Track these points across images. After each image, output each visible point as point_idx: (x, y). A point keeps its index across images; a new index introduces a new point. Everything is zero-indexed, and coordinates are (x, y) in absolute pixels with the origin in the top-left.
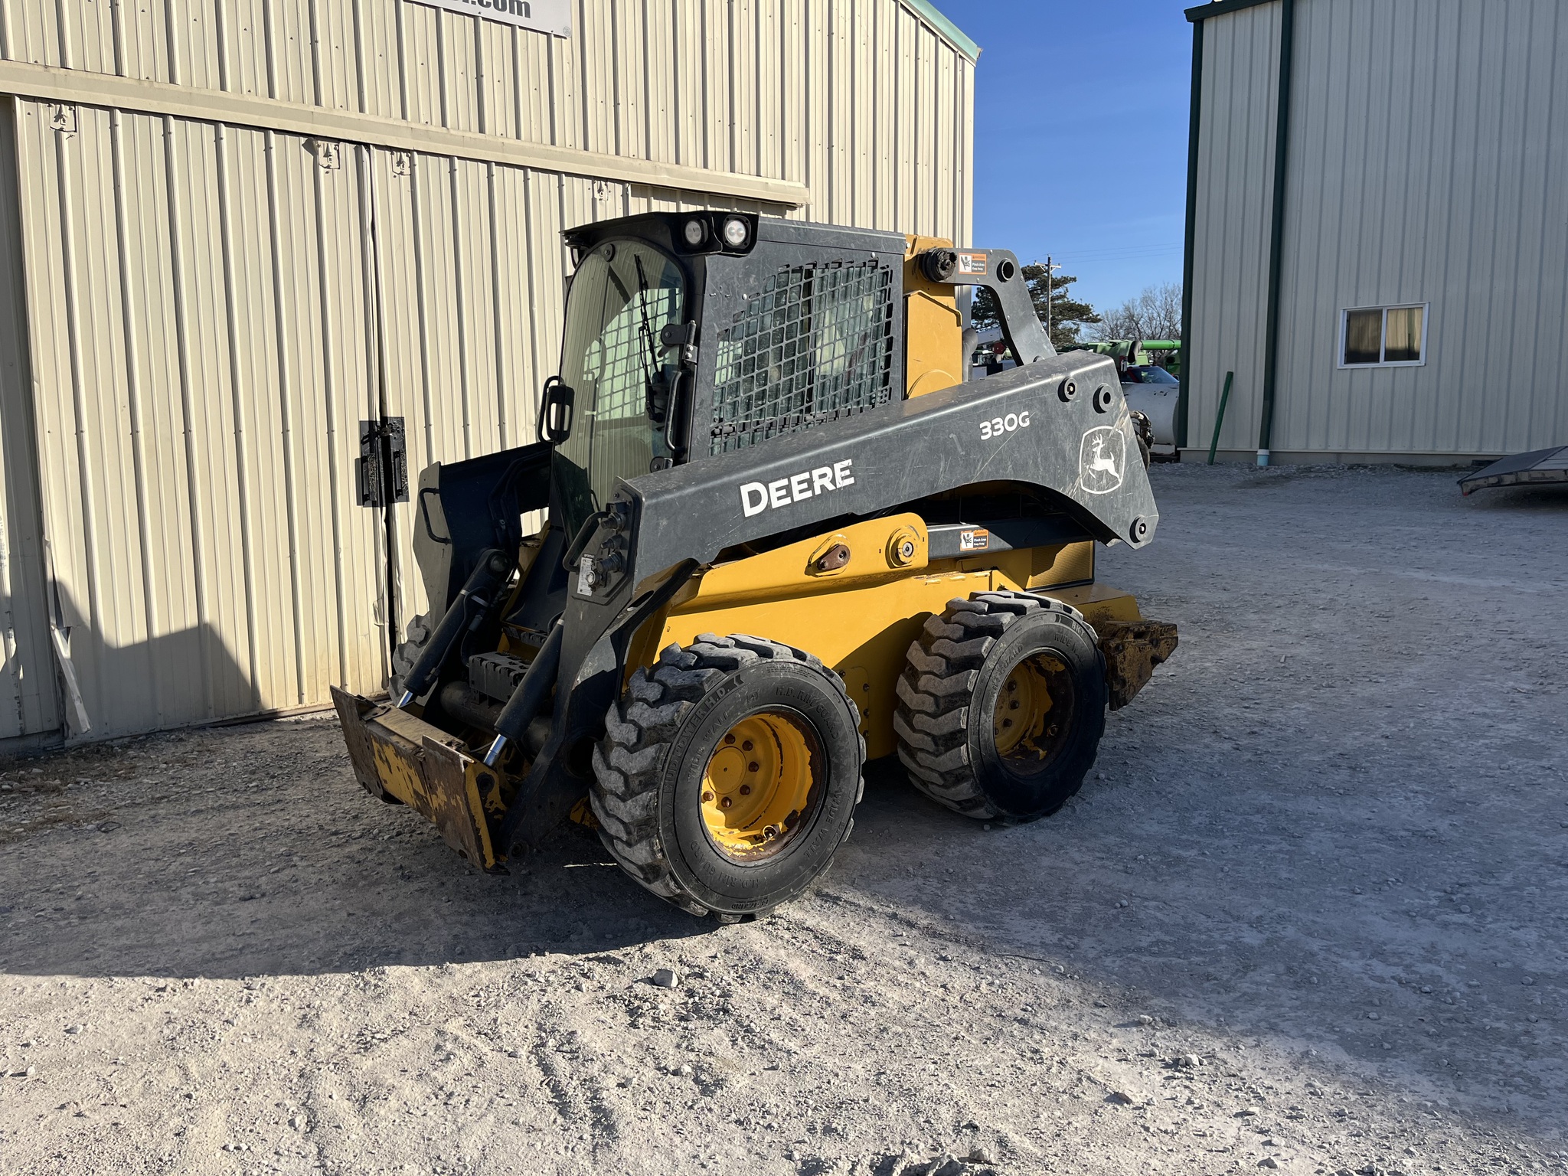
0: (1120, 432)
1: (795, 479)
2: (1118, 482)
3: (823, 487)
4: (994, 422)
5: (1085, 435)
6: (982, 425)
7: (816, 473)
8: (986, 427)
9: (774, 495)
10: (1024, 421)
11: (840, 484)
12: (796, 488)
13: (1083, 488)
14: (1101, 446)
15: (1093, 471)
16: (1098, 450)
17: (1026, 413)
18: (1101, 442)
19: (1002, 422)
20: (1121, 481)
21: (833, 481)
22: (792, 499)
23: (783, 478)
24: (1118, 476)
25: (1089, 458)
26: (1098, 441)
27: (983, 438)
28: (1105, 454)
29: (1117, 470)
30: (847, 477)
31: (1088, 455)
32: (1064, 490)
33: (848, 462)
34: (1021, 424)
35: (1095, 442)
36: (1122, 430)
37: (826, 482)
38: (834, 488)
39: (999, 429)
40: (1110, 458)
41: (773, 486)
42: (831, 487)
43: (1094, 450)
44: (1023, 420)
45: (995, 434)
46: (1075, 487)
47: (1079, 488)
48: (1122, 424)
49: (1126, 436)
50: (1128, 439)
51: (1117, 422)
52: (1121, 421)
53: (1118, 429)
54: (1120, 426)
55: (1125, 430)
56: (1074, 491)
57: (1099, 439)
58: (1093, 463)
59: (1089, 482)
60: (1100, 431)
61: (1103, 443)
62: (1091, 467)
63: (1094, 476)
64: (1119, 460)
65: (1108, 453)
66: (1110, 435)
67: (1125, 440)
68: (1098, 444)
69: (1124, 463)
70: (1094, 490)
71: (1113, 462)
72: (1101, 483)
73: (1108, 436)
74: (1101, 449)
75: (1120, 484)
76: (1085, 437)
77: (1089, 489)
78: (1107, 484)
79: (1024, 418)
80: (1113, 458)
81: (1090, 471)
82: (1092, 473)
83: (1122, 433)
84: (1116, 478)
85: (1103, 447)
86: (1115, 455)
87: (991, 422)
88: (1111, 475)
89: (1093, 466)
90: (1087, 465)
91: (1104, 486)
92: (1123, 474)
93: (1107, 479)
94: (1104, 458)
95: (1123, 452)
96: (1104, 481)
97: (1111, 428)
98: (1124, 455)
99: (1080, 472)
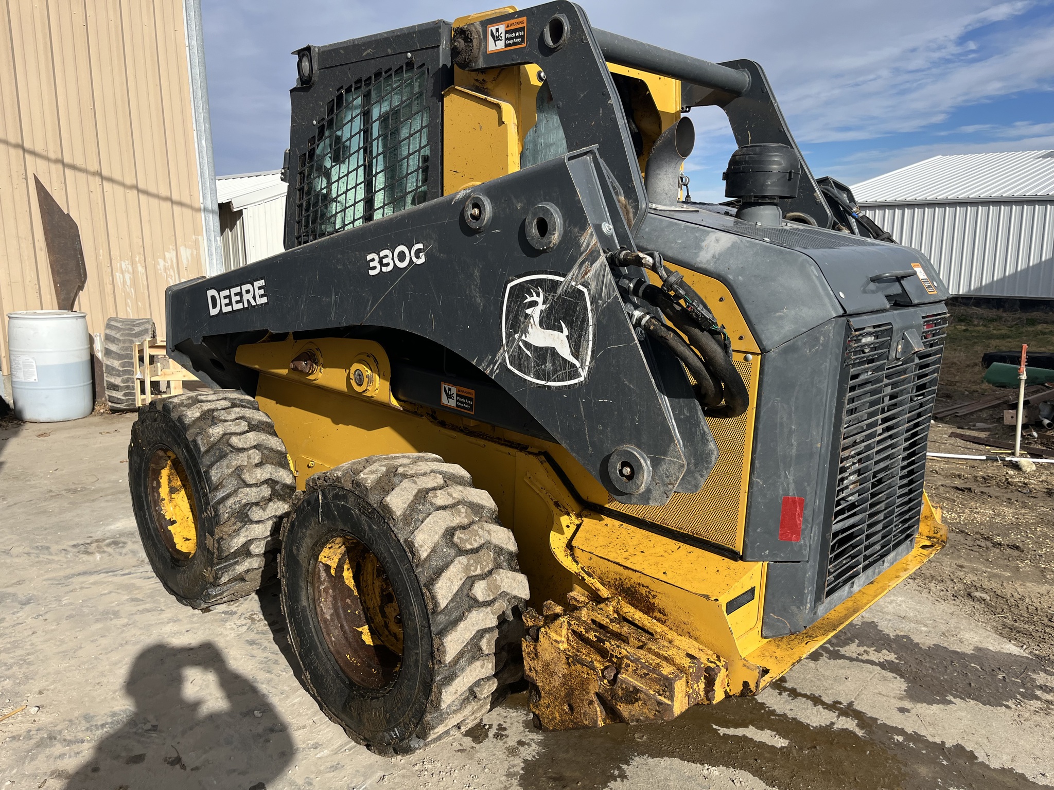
0: (581, 287)
1: (233, 291)
2: (576, 375)
3: (248, 301)
4: (382, 254)
5: (509, 286)
6: (369, 257)
7: (244, 288)
8: (373, 260)
9: (223, 301)
10: (418, 257)
11: (259, 301)
12: (233, 299)
13: (509, 366)
14: (541, 307)
15: (527, 344)
16: (535, 313)
17: (420, 246)
18: (540, 300)
19: (390, 255)
20: (584, 374)
21: (254, 298)
22: (232, 308)
23: (227, 288)
24: (578, 364)
25: (518, 323)
26: (535, 298)
27: (372, 273)
28: (549, 322)
29: (576, 353)
31: (516, 318)
32: (480, 362)
33: (263, 282)
34: (414, 259)
35: (529, 299)
36: (585, 284)
37: (250, 298)
38: (255, 304)
39: (387, 265)
40: (560, 329)
41: (222, 294)
42: (253, 303)
43: (528, 311)
44: (417, 254)
45: (384, 269)
46: (496, 362)
47: (503, 365)
48: (586, 274)
49: (594, 297)
50: (600, 302)
51: (575, 269)
52: (583, 268)
53: (577, 282)
54: (580, 276)
55: (593, 285)
56: (495, 368)
57: (538, 295)
58: (525, 331)
59: (519, 359)
60: (539, 283)
61: (544, 303)
62: (523, 338)
63: (528, 353)
64: (580, 336)
65: (555, 320)
66: (559, 291)
67: (592, 303)
68: (534, 304)
69: (591, 343)
70: (529, 375)
71: (567, 337)
72: (543, 367)
73: (555, 292)
74: (542, 311)
75: (582, 379)
76: (511, 288)
77: (520, 371)
78: (555, 372)
79: (418, 252)
80: (566, 332)
81: (521, 344)
82: (525, 347)
83: (585, 290)
84: (574, 366)
85: (545, 309)
86: (570, 326)
87: (378, 255)
88: (563, 358)
89: (526, 336)
90: (516, 332)
91: (549, 373)
92: (588, 363)
93: (553, 362)
94: (547, 329)
95: (587, 325)
96: (549, 366)
97: (562, 279)
98: (591, 329)
99: (504, 341)
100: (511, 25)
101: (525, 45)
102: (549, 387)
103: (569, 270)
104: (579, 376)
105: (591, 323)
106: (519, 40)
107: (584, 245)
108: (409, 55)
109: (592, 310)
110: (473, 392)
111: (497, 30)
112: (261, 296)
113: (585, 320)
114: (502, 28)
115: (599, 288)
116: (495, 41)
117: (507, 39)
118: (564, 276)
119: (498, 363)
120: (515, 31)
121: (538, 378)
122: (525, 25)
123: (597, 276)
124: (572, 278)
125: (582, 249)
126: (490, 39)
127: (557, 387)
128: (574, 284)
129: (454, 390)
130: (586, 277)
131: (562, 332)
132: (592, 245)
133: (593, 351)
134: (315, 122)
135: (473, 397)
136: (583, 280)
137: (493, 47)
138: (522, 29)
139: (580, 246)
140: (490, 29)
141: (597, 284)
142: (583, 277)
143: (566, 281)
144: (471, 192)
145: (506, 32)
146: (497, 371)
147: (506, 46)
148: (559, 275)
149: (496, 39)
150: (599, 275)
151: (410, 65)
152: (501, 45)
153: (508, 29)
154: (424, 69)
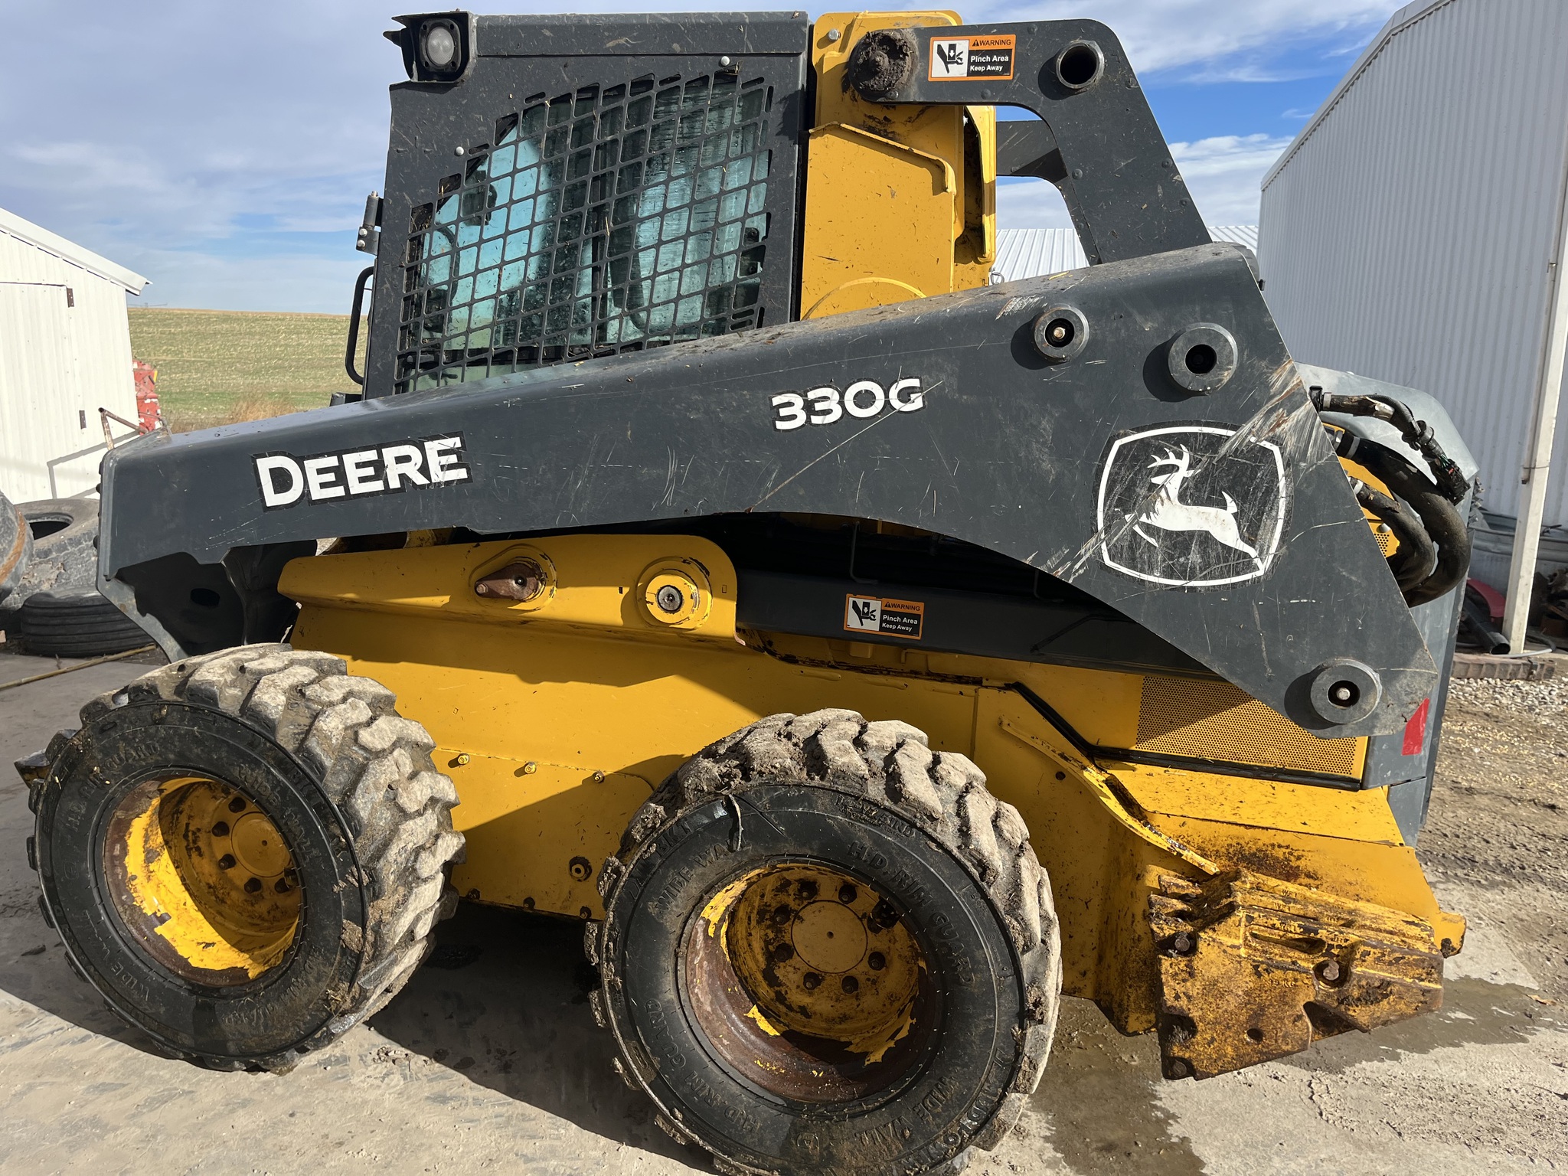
0: (1268, 445)
1: (350, 460)
2: (1251, 567)
3: (403, 477)
4: (813, 395)
5: (1117, 444)
6: (777, 400)
7: (390, 454)
8: (788, 404)
9: (315, 480)
10: (904, 399)
11: (438, 476)
12: (353, 474)
13: (1108, 562)
14: (1184, 472)
15: (1149, 529)
16: (1173, 483)
17: (915, 382)
18: (1184, 463)
19: (836, 396)
20: (1263, 567)
21: (424, 470)
22: (347, 489)
23: (330, 455)
24: (1252, 551)
25: (1134, 497)
26: (1172, 460)
27: (784, 426)
28: (1194, 494)
29: (1250, 535)
30: (451, 467)
31: (1130, 489)
33: (455, 442)
34: (896, 404)
35: (1160, 462)
36: (1276, 440)
37: (412, 470)
38: (425, 481)
39: (828, 412)
40: (1223, 505)
41: (312, 465)
42: (420, 480)
43: (1157, 480)
44: (905, 395)
45: (816, 420)
46: (1080, 557)
47: (1096, 562)
48: (1279, 425)
49: (1292, 457)
50: (1303, 464)
51: (1257, 420)
52: (1273, 418)
53: (1259, 437)
54: (1266, 429)
55: (1291, 443)
56: (1077, 566)
57: (1179, 456)
58: (1150, 509)
59: (1132, 551)
60: (1184, 439)
61: (1190, 467)
62: (1144, 519)
63: (1152, 541)
64: (1260, 513)
65: (1213, 491)
66: (1223, 451)
67: (1287, 466)
68: (1173, 469)
69: (1280, 524)
70: (1151, 573)
71: (1235, 515)
72: (1182, 560)
73: (1216, 452)
74: (1185, 480)
75: (1260, 573)
76: (1122, 447)
77: (1134, 568)
78: (1206, 565)
79: (908, 391)
80: (1232, 507)
81: (1137, 528)
82: (1146, 532)
83: (1276, 449)
84: (1246, 555)
85: (1193, 477)
86: (1241, 499)
87: (804, 395)
88: (1224, 546)
89: (1148, 517)
90: (1126, 512)
91: (1193, 569)
92: (1273, 550)
93: (1204, 553)
94: (1195, 504)
95: (1276, 497)
96: (1195, 557)
97: (1230, 433)
98: (1282, 504)
99: (1101, 525)
100: (983, 43)
101: (1011, 77)
102: (1193, 589)
103: (1246, 420)
104: (1256, 568)
105: (1283, 493)
106: (999, 68)
107: (1278, 385)
108: (726, 60)
109: (1286, 476)
110: (921, 605)
111: (952, 47)
113: (1271, 490)
114: (963, 46)
115: (1302, 445)
116: (946, 64)
117: (970, 64)
118: (1235, 428)
119: (1084, 559)
121: (1171, 577)
122: (1012, 46)
123: (1299, 428)
124: (1250, 432)
125: (1272, 391)
126: (936, 59)
127: (1208, 588)
128: (1253, 439)
129: (876, 605)
130: (1278, 431)
131: (1225, 509)
132: (1291, 385)
133: (1284, 534)
134: (461, 150)
135: (921, 612)
136: (1271, 434)
137: (938, 70)
138: (1008, 52)
139: (1268, 387)
140: (936, 44)
141: (1298, 441)
142: (1273, 430)
144: (1042, 301)
145: (971, 53)
146: (1080, 572)
147: (970, 73)
148: (1225, 427)
149: (947, 60)
150: (1303, 427)
151: (726, 77)
152: (959, 71)
153: (976, 48)
154: (764, 87)
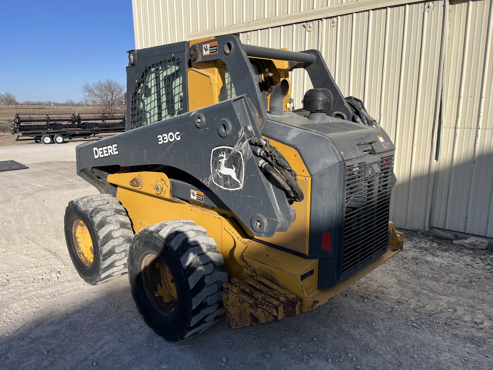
0: (239, 152)
1: (104, 148)
2: (239, 186)
3: (110, 153)
4: (164, 135)
5: (213, 150)
6: (158, 137)
7: (109, 147)
8: (160, 138)
10: (177, 137)
11: (115, 153)
13: (214, 182)
14: (225, 159)
15: (220, 173)
16: (223, 161)
17: (178, 133)
18: (224, 156)
19: (167, 136)
20: (242, 185)
21: (113, 152)
22: (104, 155)
23: (101, 147)
24: (239, 182)
25: (217, 165)
26: (222, 155)
27: (160, 143)
28: (228, 165)
29: (238, 177)
31: (216, 163)
32: (203, 180)
33: (116, 145)
35: (220, 156)
36: (241, 151)
37: (111, 151)
38: (113, 154)
39: (166, 140)
41: (99, 150)
43: (220, 160)
45: (165, 142)
46: (209, 180)
47: (211, 182)
48: (241, 147)
49: (244, 156)
50: (246, 158)
51: (236, 146)
52: (240, 144)
53: (238, 150)
54: (239, 148)
55: (244, 151)
56: (209, 183)
57: (224, 154)
58: (219, 168)
59: (217, 179)
60: (224, 149)
61: (226, 157)
62: (219, 171)
63: (221, 177)
65: (230, 164)
66: (231, 153)
67: (243, 158)
68: (222, 158)
69: (244, 174)
70: (221, 186)
71: (235, 171)
72: (226, 182)
73: (230, 154)
74: (225, 161)
75: (241, 188)
76: (214, 151)
77: (218, 184)
78: (231, 185)
79: (178, 135)
80: (234, 169)
81: (218, 173)
82: (220, 174)
83: (241, 153)
84: (238, 182)
85: (227, 160)
86: (236, 166)
87: (162, 136)
88: (234, 179)
89: (220, 170)
90: (216, 169)
91: (229, 185)
92: (243, 181)
94: (228, 168)
95: (242, 166)
96: (229, 182)
98: (244, 168)
99: (212, 172)
100: (212, 44)
101: (217, 53)
102: (229, 191)
103: (235, 145)
106: (215, 50)
107: (240, 135)
108: (173, 55)
109: (243, 161)
110: (203, 193)
112: (116, 151)
113: (241, 165)
114: (208, 46)
115: (246, 152)
116: (206, 51)
117: (210, 50)
118: (233, 147)
120: (213, 47)
121: (225, 187)
122: (217, 45)
123: (245, 148)
124: (236, 148)
126: (204, 50)
127: (232, 191)
128: (237, 150)
129: (196, 192)
130: (241, 148)
131: (233, 169)
132: (242, 135)
133: (245, 177)
134: (136, 81)
135: (203, 195)
136: (240, 149)
137: (205, 53)
138: (216, 46)
139: (238, 136)
140: (204, 46)
141: (245, 151)
142: (240, 148)
143: (234, 149)
144: (197, 112)
145: (210, 47)
146: (209, 184)
147: (210, 53)
149: (206, 50)
150: (246, 147)
151: (174, 59)
152: (208, 52)
154: (179, 60)
